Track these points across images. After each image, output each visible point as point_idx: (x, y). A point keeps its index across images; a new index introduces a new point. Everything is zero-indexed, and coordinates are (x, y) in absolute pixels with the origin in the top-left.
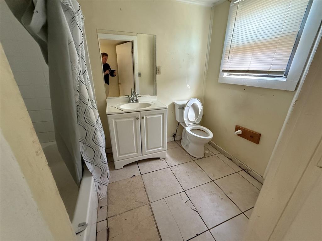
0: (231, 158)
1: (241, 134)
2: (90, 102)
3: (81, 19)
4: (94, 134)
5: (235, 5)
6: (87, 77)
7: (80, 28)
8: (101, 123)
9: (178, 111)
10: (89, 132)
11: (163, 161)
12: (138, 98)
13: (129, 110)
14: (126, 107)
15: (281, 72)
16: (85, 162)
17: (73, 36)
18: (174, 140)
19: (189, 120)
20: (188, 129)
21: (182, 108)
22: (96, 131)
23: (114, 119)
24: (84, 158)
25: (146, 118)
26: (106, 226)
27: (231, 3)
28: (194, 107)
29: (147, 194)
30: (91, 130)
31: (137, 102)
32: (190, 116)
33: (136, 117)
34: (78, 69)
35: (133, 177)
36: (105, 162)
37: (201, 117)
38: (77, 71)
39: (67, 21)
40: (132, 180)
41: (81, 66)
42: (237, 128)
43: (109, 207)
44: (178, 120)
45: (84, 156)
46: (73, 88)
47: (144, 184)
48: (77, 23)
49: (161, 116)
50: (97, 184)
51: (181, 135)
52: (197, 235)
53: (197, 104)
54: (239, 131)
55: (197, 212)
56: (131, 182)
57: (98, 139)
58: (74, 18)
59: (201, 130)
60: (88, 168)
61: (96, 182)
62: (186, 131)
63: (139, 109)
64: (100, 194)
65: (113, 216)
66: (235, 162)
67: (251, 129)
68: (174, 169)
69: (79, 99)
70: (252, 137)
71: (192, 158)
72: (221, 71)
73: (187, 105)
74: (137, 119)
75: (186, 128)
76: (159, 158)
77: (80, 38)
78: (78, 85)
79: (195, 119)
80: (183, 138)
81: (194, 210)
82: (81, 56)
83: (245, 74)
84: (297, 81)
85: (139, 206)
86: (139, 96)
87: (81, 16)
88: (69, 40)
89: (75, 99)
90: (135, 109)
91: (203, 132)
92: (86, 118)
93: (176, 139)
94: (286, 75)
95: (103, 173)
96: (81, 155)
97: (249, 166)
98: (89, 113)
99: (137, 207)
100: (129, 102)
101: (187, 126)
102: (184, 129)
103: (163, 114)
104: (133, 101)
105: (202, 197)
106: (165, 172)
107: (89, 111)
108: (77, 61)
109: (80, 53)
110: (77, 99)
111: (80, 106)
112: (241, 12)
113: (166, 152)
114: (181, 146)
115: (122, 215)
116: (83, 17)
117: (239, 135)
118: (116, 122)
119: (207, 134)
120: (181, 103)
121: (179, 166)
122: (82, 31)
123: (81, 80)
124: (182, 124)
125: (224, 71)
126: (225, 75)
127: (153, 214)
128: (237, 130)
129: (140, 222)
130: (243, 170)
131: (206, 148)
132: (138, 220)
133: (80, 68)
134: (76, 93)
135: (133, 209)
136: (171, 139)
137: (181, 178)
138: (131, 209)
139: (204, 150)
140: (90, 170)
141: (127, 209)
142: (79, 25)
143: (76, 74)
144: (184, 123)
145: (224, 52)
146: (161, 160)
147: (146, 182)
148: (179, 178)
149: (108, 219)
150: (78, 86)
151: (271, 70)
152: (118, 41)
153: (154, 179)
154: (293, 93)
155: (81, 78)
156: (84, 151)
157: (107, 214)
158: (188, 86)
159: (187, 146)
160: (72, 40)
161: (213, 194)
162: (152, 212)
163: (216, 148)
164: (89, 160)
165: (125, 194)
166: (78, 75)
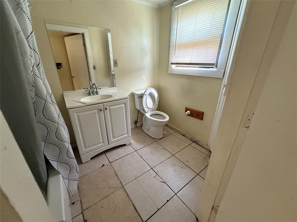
0: (184, 134)
1: (190, 114)
2: (49, 97)
3: (28, 7)
4: (57, 131)
5: (176, 9)
6: (41, 70)
7: (27, 17)
8: (63, 119)
9: (137, 100)
10: (51, 129)
11: (129, 147)
12: (98, 91)
13: (90, 103)
14: (87, 100)
15: (213, 64)
16: (50, 161)
17: (20, 25)
18: (136, 127)
19: (148, 106)
20: (148, 115)
21: (141, 96)
22: (59, 127)
23: (76, 113)
24: (47, 157)
25: (110, 109)
26: (83, 219)
27: (173, 7)
28: (151, 95)
29: (119, 179)
30: (53, 127)
31: (98, 94)
32: (148, 104)
33: (100, 109)
34: (31, 62)
35: (102, 166)
36: (72, 158)
37: (158, 104)
38: (30, 64)
39: (11, 7)
40: (102, 169)
41: (33, 59)
42: (187, 110)
43: (82, 201)
44: (138, 108)
45: (48, 155)
46: (27, 83)
47: (114, 170)
48: (24, 10)
49: (123, 105)
50: (67, 181)
51: (142, 121)
52: (168, 201)
53: (153, 92)
54: (188, 112)
55: (165, 182)
56: (101, 172)
57: (63, 134)
58: (20, 4)
59: (158, 115)
60: (54, 166)
61: (65, 180)
62: (146, 117)
63: (100, 101)
64: (71, 190)
65: (88, 208)
66: (187, 137)
67: (197, 109)
68: (140, 152)
69: (35, 94)
70: (198, 115)
71: (154, 139)
72: (170, 63)
73: (145, 94)
74: (101, 110)
75: (146, 114)
76: (125, 145)
77: (30, 28)
78: (33, 79)
79: (153, 106)
80: (144, 123)
81: (162, 182)
82: (32, 48)
83: (188, 66)
84: (224, 71)
85: (113, 191)
86: (99, 88)
87: (28, 4)
88: (16, 29)
89: (31, 94)
90: (96, 102)
91: (161, 116)
92: (46, 115)
93: (138, 125)
94: (216, 67)
95: (71, 168)
96: (44, 154)
97: (198, 138)
98: (49, 108)
99: (112, 193)
100: (89, 94)
101: (146, 113)
102: (144, 116)
103: (125, 104)
104: (93, 93)
105: (167, 170)
106: (132, 156)
107: (49, 107)
108: (29, 54)
109: (31, 44)
110: (33, 94)
111: (37, 102)
112: (181, 15)
113: (131, 139)
114: (143, 131)
115: (98, 204)
116: (29, 5)
117: (188, 115)
118: (78, 116)
119: (164, 118)
120: (139, 92)
121: (144, 149)
122: (30, 20)
123: (35, 74)
124: (142, 111)
125: (172, 64)
126: (174, 66)
127: (128, 195)
128: (187, 111)
129: (117, 205)
130: (194, 142)
131: (164, 130)
132: (115, 204)
133: (33, 61)
134: (31, 88)
135: (107, 196)
136: (134, 126)
137: (147, 158)
138: (106, 196)
139: (163, 131)
140: (56, 168)
141: (101, 198)
142: (26, 14)
143: (28, 67)
144: (144, 110)
145: (171, 48)
146: (127, 146)
147: (116, 169)
148: (146, 159)
149: (84, 212)
150: (33, 81)
151: (206, 63)
152: (66, 32)
153: (123, 164)
154: (221, 79)
155: (35, 72)
156: (46, 150)
157: (82, 208)
158: (144, 77)
159: (148, 130)
160: (20, 29)
161: (175, 165)
162: (127, 193)
163: (172, 128)
164: (54, 158)
165: (97, 184)
166: (32, 68)
